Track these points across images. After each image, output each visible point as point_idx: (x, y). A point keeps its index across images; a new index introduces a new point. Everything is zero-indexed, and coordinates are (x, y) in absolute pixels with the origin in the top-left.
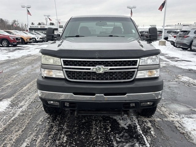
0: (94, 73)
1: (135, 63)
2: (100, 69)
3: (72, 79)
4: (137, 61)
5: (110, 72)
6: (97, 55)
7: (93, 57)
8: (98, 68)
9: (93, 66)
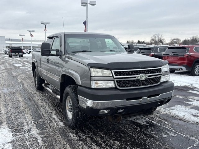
0: (138, 80)
1: (160, 70)
2: (143, 76)
3: (121, 87)
4: (161, 69)
5: (148, 79)
6: (140, 66)
7: (137, 67)
8: (141, 76)
9: (137, 74)
